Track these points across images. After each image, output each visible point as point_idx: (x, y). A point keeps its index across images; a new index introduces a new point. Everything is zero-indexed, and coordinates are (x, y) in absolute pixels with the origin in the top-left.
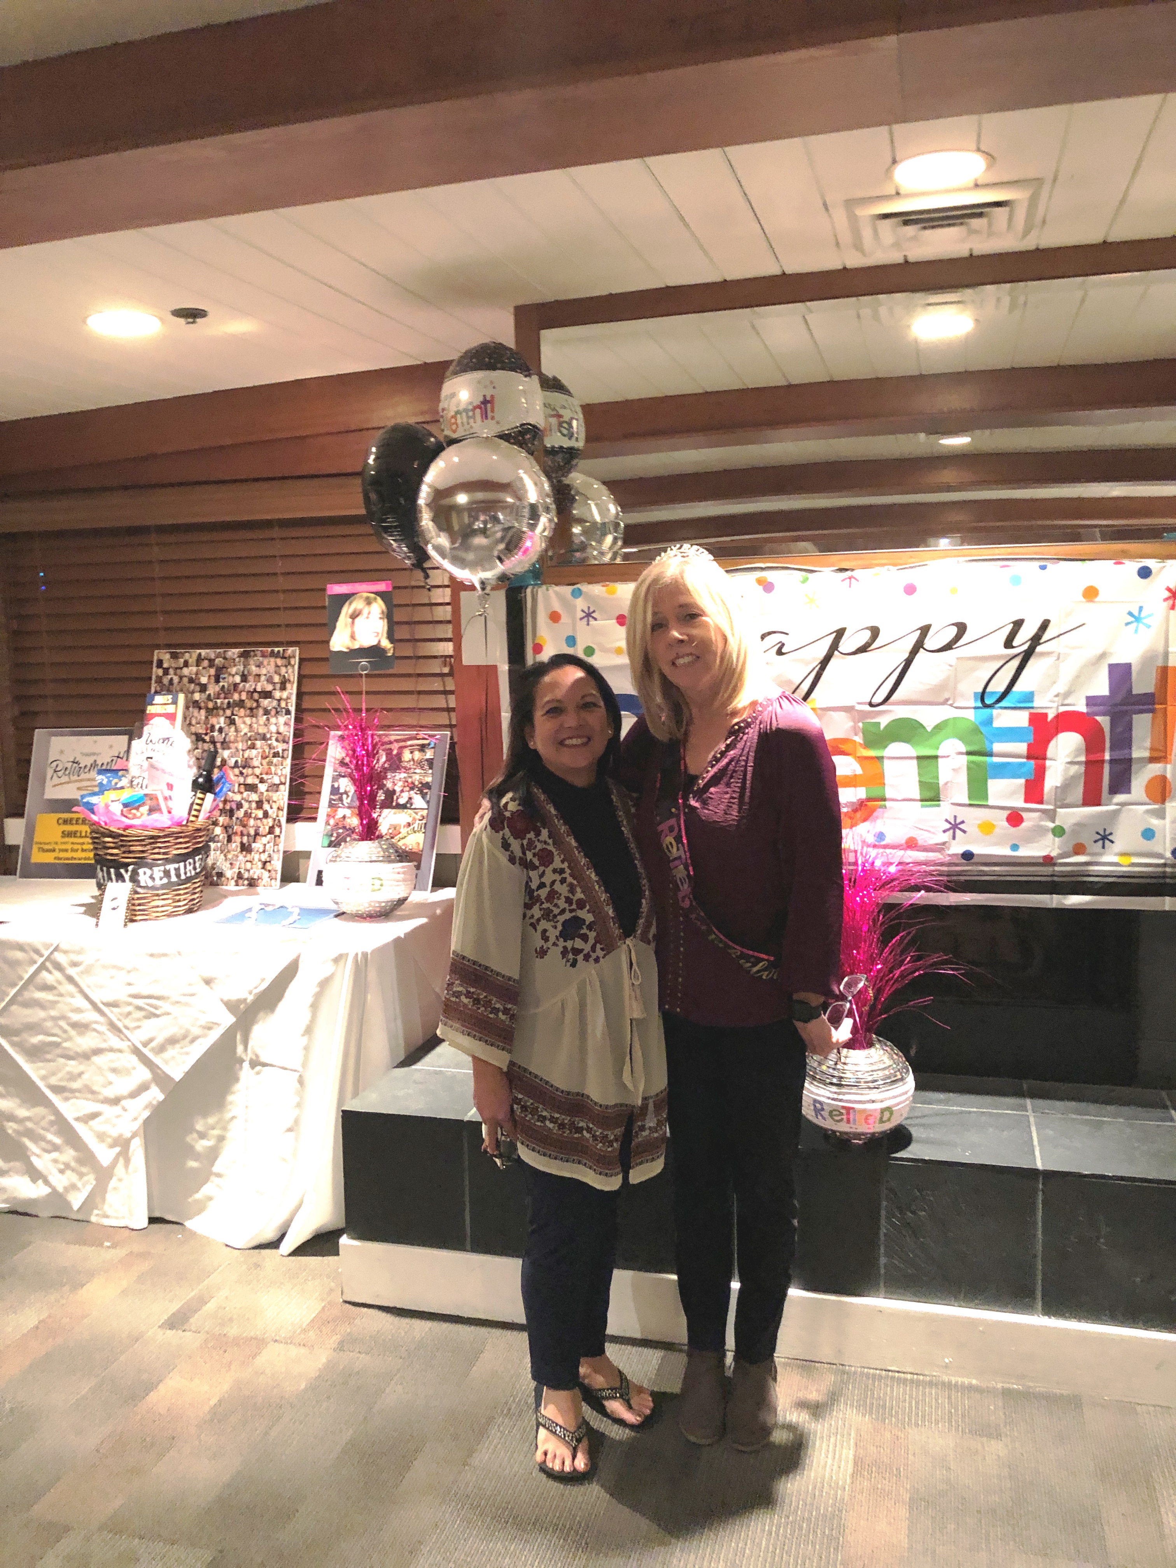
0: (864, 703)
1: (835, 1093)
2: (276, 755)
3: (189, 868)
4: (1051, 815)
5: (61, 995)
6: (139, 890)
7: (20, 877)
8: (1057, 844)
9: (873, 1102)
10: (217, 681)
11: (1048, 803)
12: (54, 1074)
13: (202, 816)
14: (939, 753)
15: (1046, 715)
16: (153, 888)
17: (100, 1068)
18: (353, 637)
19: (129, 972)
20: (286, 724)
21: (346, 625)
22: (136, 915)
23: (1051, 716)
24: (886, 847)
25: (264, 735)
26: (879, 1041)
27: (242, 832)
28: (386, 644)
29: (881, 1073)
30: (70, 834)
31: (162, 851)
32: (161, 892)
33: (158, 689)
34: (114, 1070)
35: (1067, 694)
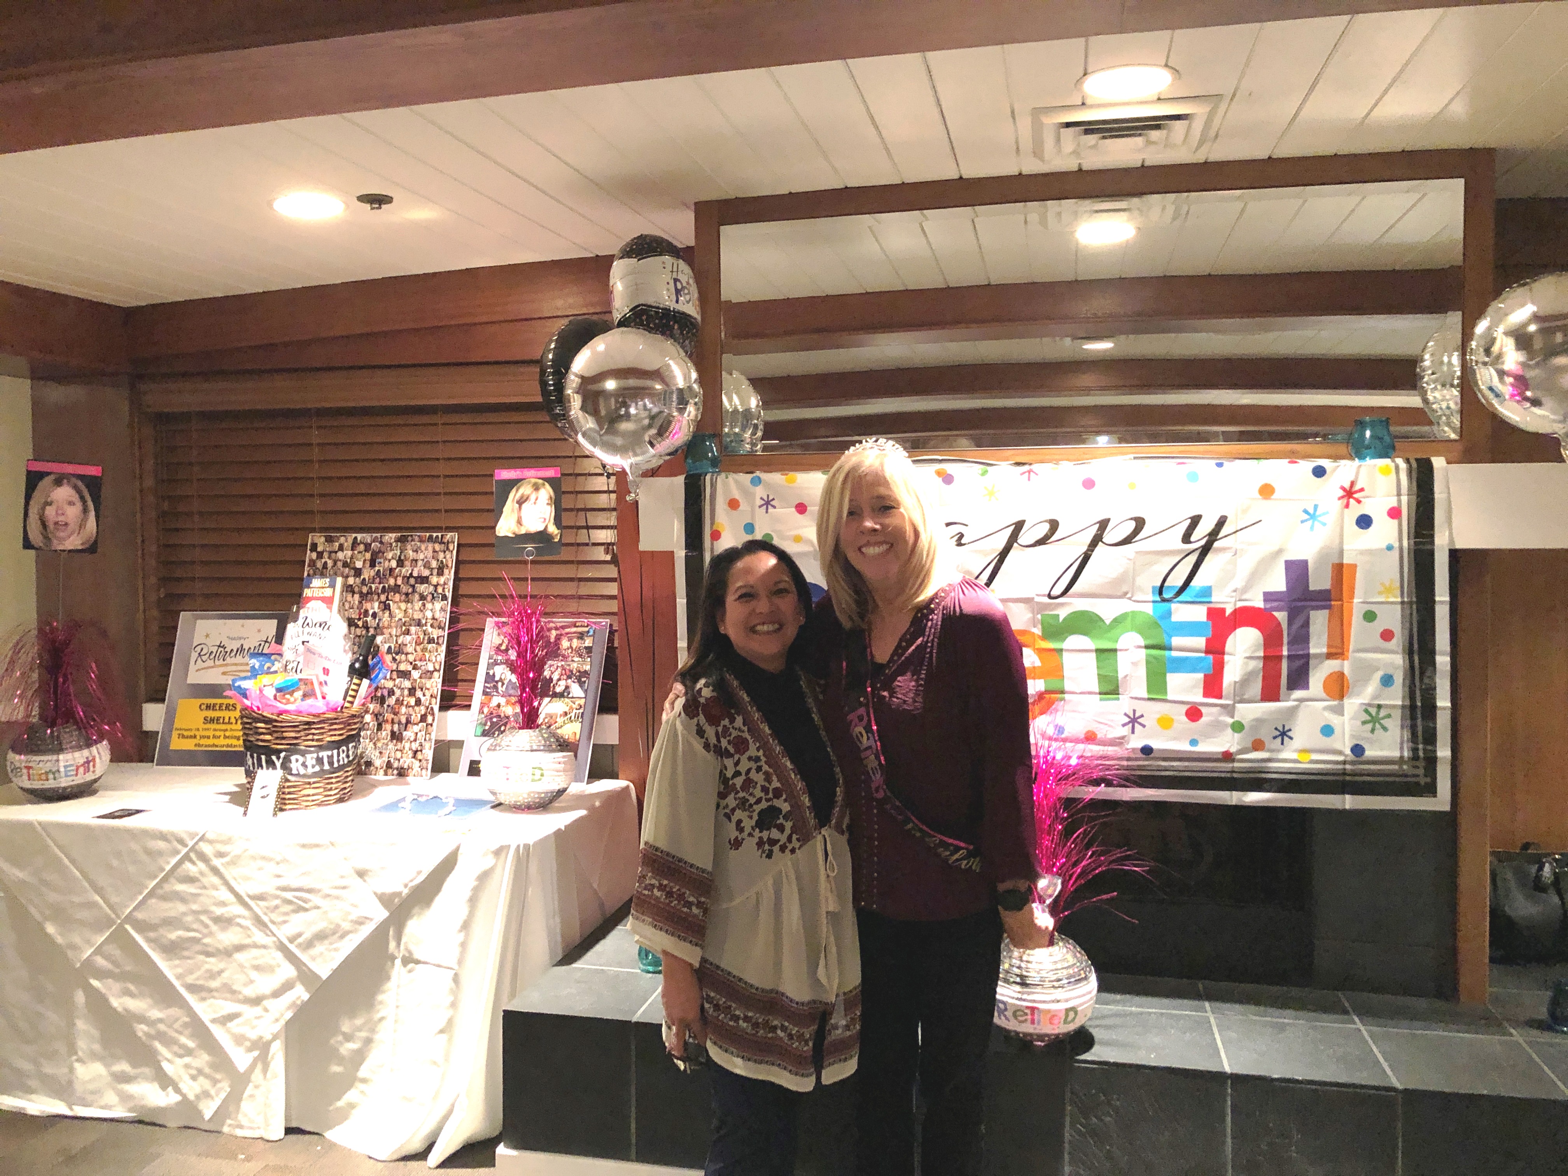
0: (1044, 595)
1: (1019, 992)
2: (432, 640)
3: (343, 755)
4: (1230, 710)
5: (205, 888)
6: (289, 777)
7: (157, 765)
8: (1236, 740)
9: (1058, 1001)
10: (373, 564)
11: (1227, 699)
12: (191, 972)
13: (357, 702)
14: (1118, 646)
15: (1223, 610)
16: (304, 776)
17: (241, 966)
18: (519, 522)
19: (278, 863)
20: (443, 609)
21: (513, 510)
22: (285, 804)
23: (1228, 612)
24: (1065, 740)
25: (419, 620)
26: (1062, 939)
27: (393, 719)
28: (553, 529)
29: (1065, 972)
30: (212, 720)
31: (316, 737)
32: (312, 780)
33: (311, 572)
34: (257, 968)
35: (1245, 590)
